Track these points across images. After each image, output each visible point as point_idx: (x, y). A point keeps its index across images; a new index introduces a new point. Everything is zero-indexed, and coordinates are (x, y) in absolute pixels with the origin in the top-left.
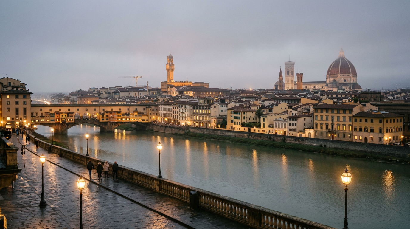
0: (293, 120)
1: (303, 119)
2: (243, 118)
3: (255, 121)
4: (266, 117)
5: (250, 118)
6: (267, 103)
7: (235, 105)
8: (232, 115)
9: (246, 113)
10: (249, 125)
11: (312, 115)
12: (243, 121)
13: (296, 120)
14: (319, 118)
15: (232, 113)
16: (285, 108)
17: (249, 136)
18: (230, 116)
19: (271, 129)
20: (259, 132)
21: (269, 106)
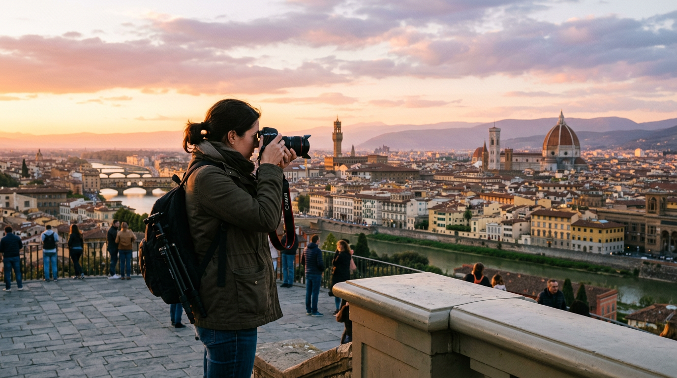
0: (508, 225)
1: (519, 224)
2: (448, 219)
3: (462, 223)
4: (477, 220)
5: (457, 220)
6: (475, 202)
7: (437, 203)
8: (436, 215)
9: (452, 214)
10: (456, 229)
11: (528, 219)
12: (449, 223)
13: (511, 225)
14: (536, 224)
15: (435, 213)
16: (498, 209)
17: (457, 241)
18: (433, 217)
19: (483, 234)
20: (468, 237)
21: (477, 206)
